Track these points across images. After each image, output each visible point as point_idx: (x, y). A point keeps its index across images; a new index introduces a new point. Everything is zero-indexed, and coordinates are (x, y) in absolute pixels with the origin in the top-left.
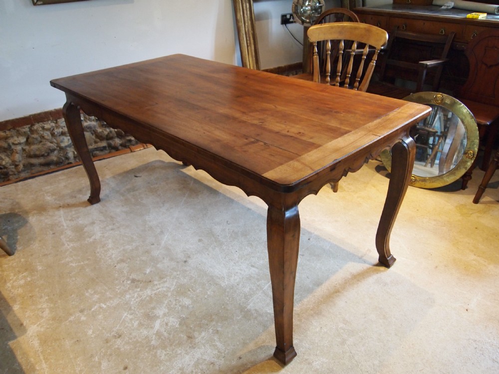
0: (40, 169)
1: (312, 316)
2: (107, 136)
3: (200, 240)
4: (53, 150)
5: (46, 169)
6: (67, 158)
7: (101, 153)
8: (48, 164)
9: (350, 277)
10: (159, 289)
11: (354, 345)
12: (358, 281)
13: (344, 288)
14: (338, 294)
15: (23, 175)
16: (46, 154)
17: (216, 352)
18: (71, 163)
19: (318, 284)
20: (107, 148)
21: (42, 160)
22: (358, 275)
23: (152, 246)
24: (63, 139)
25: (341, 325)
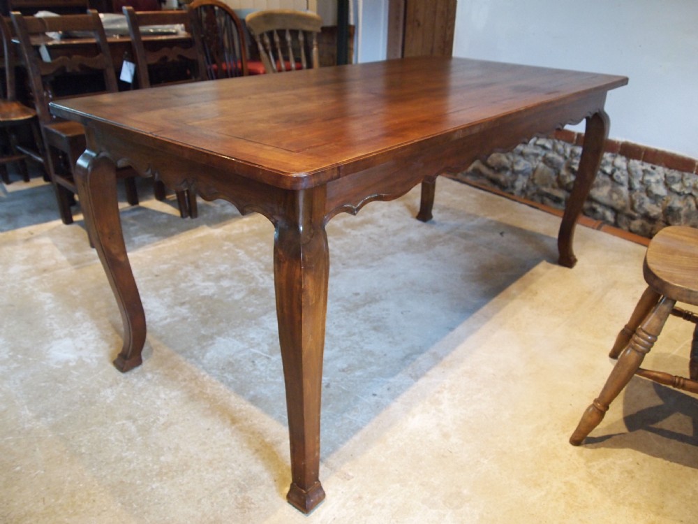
0: (485, 182)
1: (190, 392)
2: (568, 185)
3: (357, 294)
4: (505, 169)
5: (489, 185)
6: (513, 187)
7: (553, 205)
8: (494, 182)
9: (268, 440)
10: (262, 277)
11: (121, 430)
12: (257, 451)
13: (241, 430)
14: (229, 422)
15: (469, 178)
16: (496, 169)
17: (157, 320)
18: (512, 194)
19: (254, 400)
20: (563, 203)
21: (490, 173)
22: (274, 453)
23: (340, 265)
24: (519, 161)
25: (162, 420)
